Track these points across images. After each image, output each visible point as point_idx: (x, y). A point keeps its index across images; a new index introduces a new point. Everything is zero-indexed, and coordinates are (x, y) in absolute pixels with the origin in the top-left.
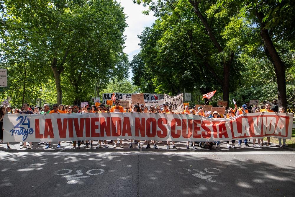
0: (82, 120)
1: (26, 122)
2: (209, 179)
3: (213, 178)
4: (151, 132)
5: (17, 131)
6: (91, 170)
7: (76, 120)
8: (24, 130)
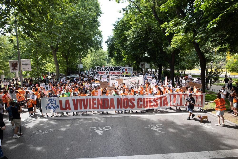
0: (87, 99)
1: (54, 102)
2: (158, 130)
3: (160, 130)
4: (126, 106)
5: (49, 107)
6: (105, 127)
7: (84, 100)
8: (53, 106)
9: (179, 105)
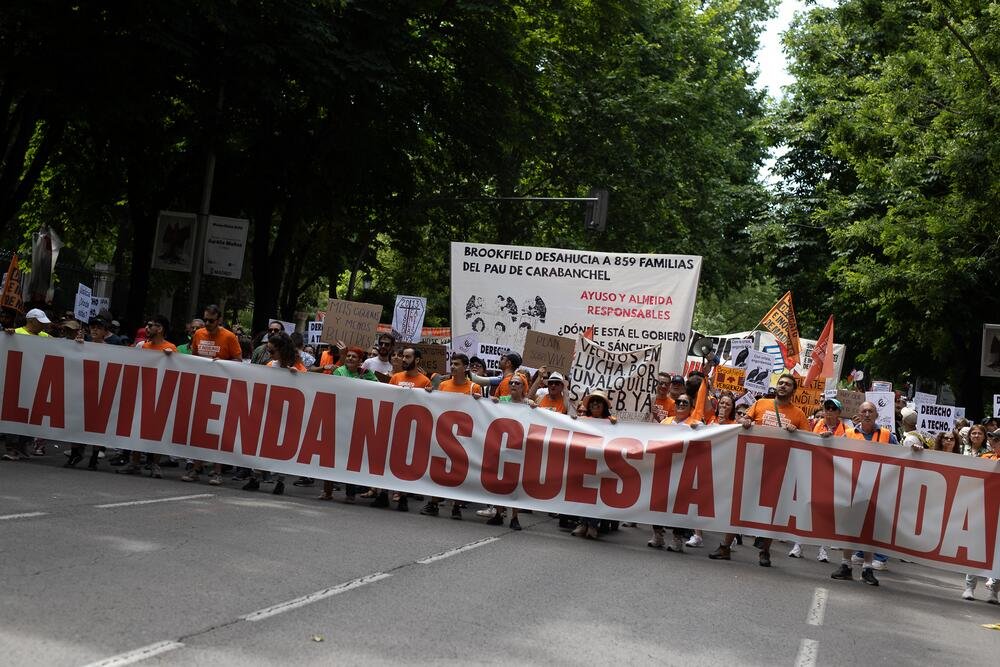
9: (799, 526)
